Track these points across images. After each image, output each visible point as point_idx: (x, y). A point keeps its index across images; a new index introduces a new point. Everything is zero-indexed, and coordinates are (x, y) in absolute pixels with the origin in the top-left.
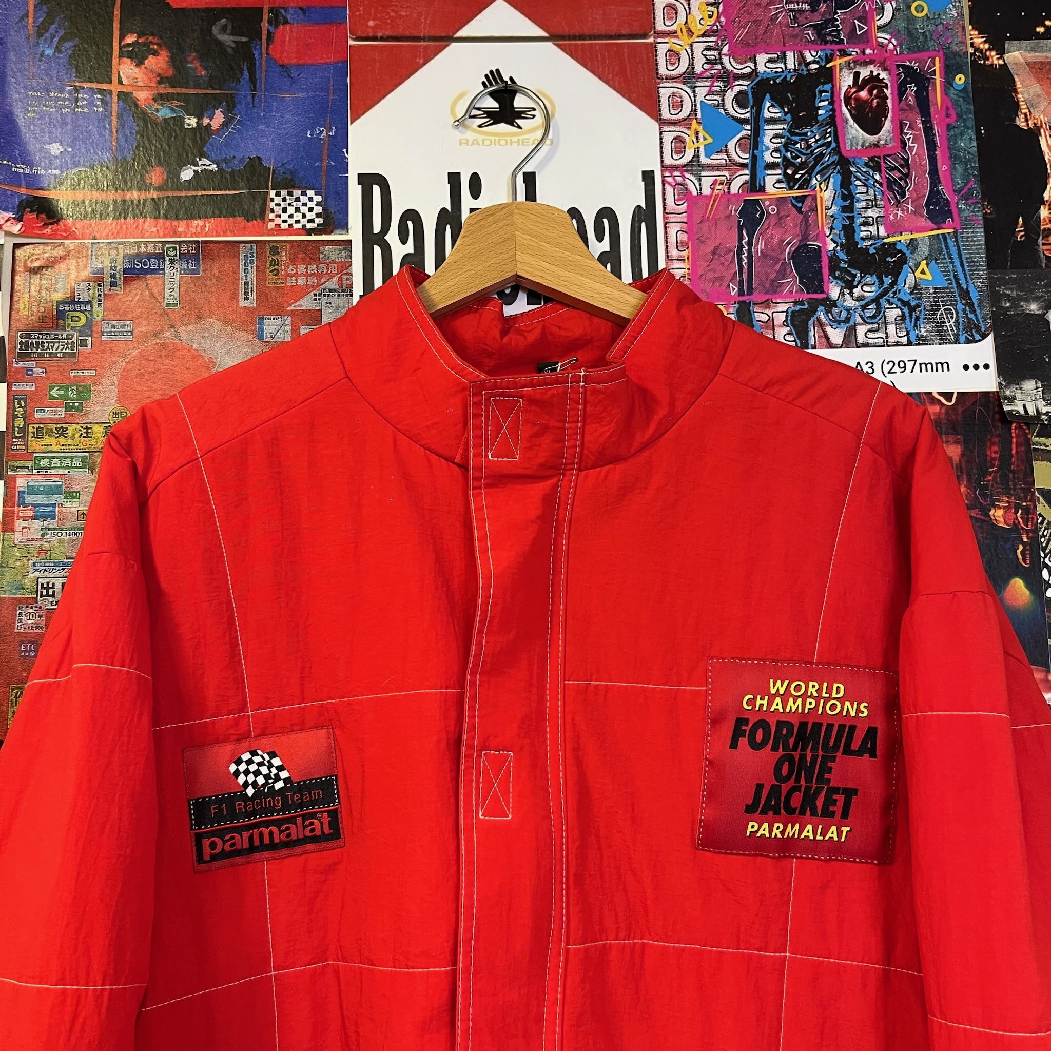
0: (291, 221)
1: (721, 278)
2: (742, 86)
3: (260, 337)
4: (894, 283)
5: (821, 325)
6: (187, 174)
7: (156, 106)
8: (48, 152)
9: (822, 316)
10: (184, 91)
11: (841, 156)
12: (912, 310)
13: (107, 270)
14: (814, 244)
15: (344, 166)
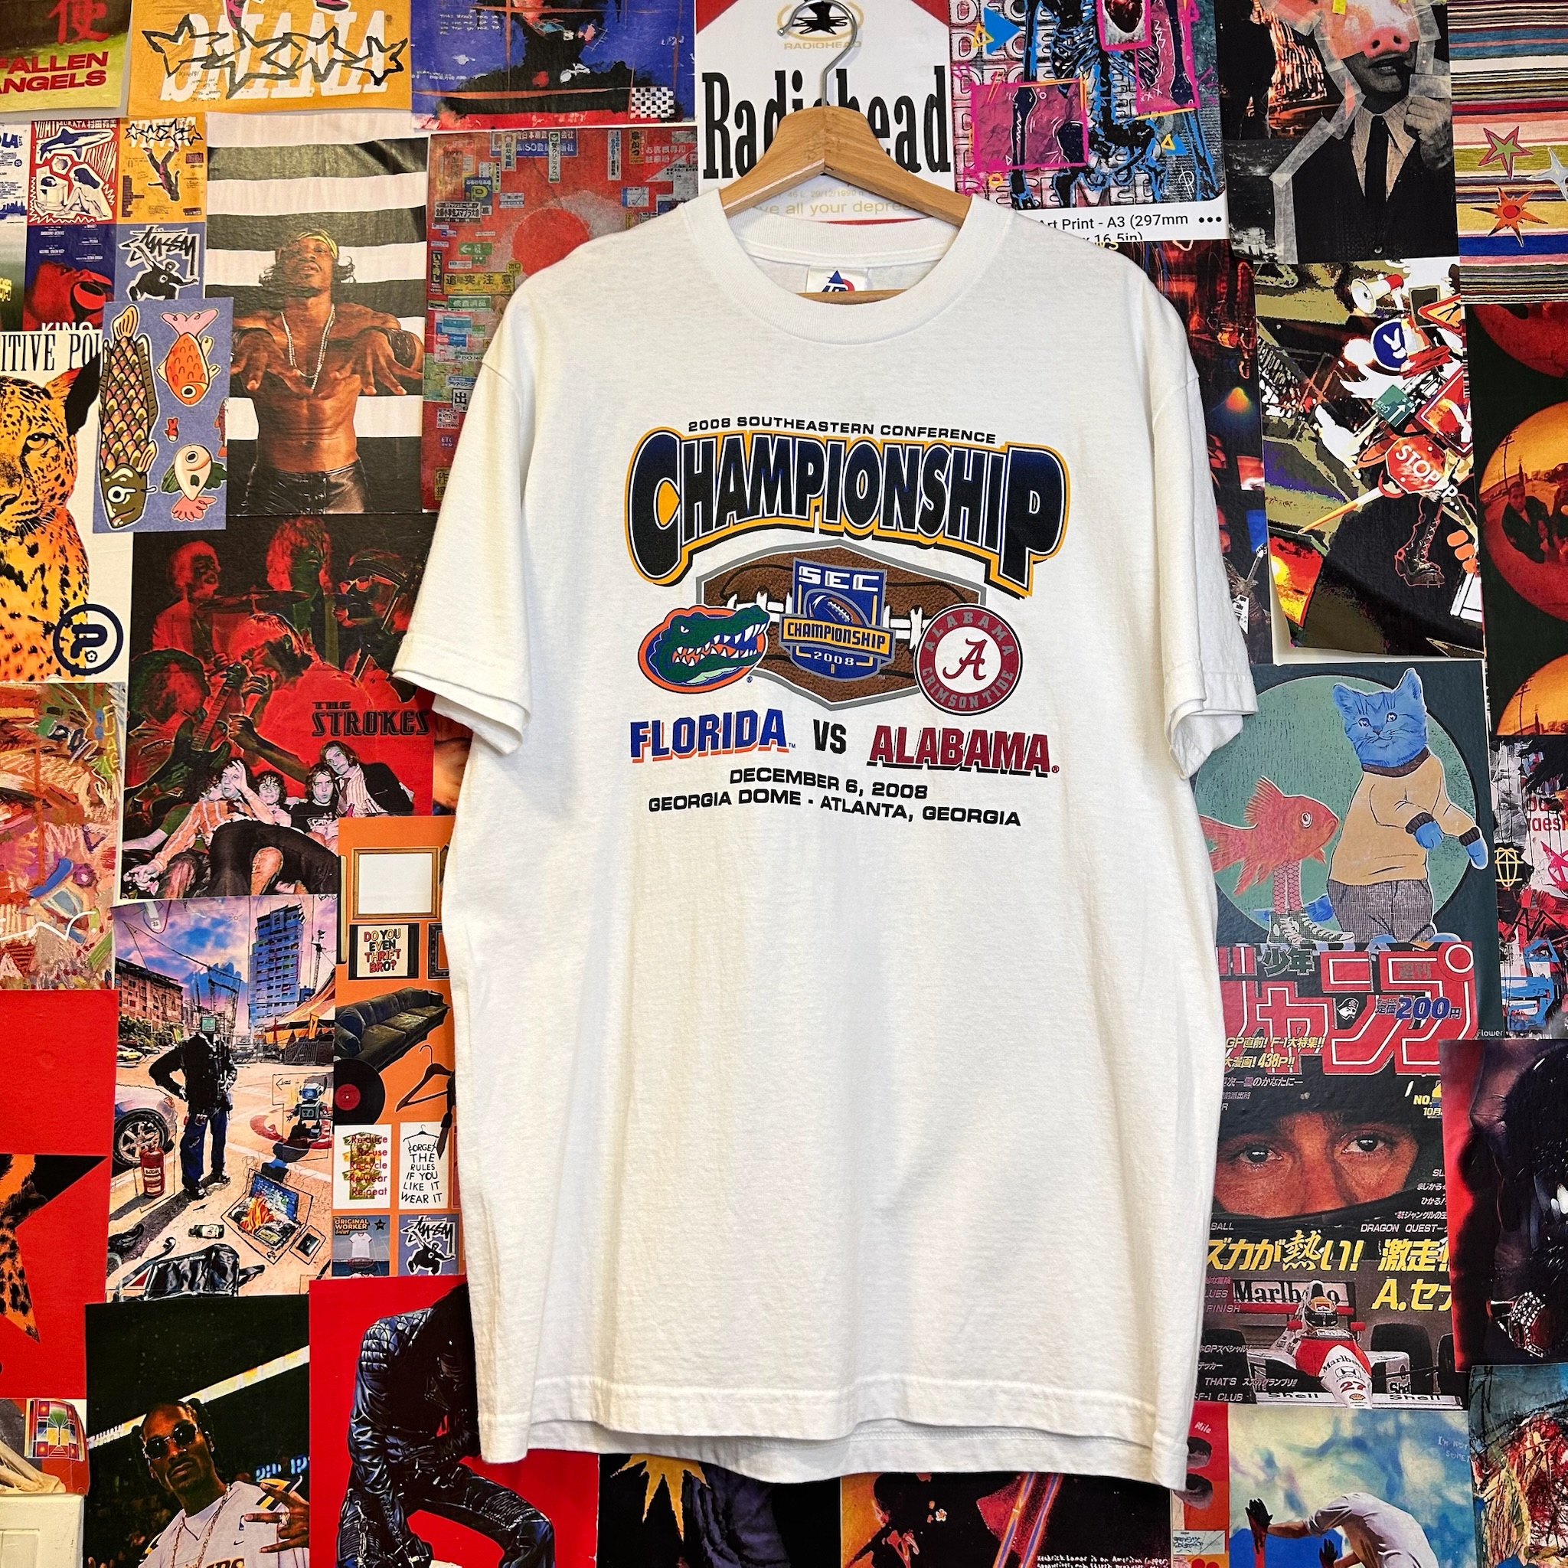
0: (649, 112)
1: (999, 152)
3: (625, 204)
4: (1141, 155)
5: (1081, 187)
6: (565, 77)
7: (541, 23)
8: (455, 61)
10: (563, 11)
11: (1101, 51)
12: (1157, 174)
13: (504, 153)
14: (1077, 123)
15: (691, 67)
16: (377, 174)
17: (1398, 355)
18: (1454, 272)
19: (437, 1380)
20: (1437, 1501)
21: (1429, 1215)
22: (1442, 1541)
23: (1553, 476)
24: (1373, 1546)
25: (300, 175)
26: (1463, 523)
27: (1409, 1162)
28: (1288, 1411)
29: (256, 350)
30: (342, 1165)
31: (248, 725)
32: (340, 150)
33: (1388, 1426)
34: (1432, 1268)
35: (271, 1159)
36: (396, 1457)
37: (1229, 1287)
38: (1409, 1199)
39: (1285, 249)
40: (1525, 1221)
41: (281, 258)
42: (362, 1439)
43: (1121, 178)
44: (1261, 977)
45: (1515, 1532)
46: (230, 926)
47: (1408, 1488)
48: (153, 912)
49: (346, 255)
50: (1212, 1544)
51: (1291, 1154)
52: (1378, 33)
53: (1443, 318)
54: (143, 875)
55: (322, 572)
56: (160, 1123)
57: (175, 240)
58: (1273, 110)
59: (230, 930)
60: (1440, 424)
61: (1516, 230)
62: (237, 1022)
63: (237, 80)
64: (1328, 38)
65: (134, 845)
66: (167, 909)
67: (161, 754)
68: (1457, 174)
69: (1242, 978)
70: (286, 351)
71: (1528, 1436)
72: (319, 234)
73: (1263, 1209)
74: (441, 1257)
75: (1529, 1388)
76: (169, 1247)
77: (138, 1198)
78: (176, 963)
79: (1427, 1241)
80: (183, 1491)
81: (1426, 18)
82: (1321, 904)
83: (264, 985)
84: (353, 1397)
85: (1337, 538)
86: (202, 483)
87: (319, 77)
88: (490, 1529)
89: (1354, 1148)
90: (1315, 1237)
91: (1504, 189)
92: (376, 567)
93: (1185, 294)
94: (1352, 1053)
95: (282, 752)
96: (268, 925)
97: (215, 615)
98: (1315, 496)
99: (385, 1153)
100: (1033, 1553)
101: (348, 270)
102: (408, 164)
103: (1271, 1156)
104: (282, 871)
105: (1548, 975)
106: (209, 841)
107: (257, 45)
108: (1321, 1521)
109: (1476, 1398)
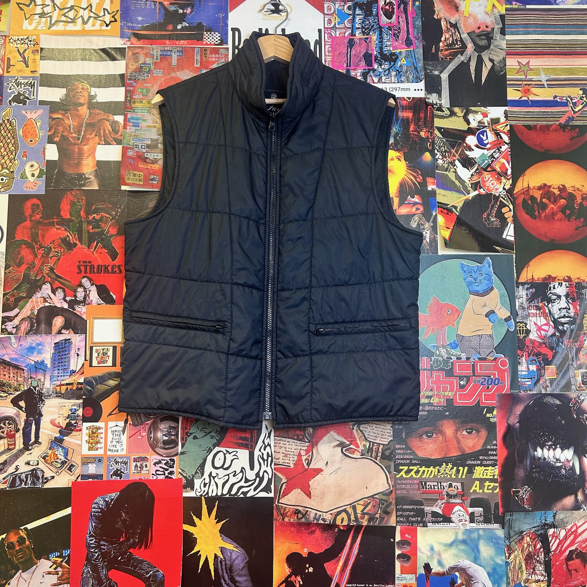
0: (211, 41)
1: (341, 62)
2: (350, 4)
4: (394, 65)
5: (371, 76)
6: (179, 27)
7: (170, 6)
8: (137, 19)
9: (372, 74)
10: (179, 2)
11: (380, 26)
12: (399, 72)
13: (155, 55)
14: (370, 52)
15: (227, 25)
16: (106, 61)
17: (485, 142)
18: (506, 113)
19: (121, 519)
20: (492, 563)
21: (492, 458)
22: (494, 578)
23: (540, 188)
24: (469, 579)
25: (76, 60)
26: (508, 204)
27: (485, 438)
28: (439, 530)
29: (58, 126)
30: (86, 438)
31: (52, 269)
32: (92, 51)
33: (475, 535)
34: (492, 477)
35: (58, 435)
36: (104, 549)
37: (418, 484)
38: (484, 452)
39: (445, 101)
40: (525, 460)
41: (68, 91)
42: (91, 542)
43: (386, 73)
44: (432, 370)
45: (520, 574)
46: (43, 346)
47: (482, 558)
48: (13, 340)
49: (94, 91)
50: (410, 579)
51: (442, 435)
52: (480, 24)
53: (502, 129)
54: (10, 326)
55: (82, 211)
56: (14, 421)
57: (27, 83)
58: (442, 50)
59: (43, 348)
60: (500, 168)
61: (528, 98)
62: (45, 383)
63: (53, 22)
64: (462, 25)
65: (7, 314)
66: (19, 339)
67: (18, 279)
68: (507, 77)
69: (424, 370)
70: (70, 127)
71: (525, 538)
72: (83, 82)
73: (431, 455)
74: (123, 473)
75: (526, 521)
76: (17, 469)
77: (5, 450)
78: (22, 360)
79: (490, 467)
80: (20, 563)
81: (497, 19)
82: (454, 343)
83: (56, 369)
84: (87, 526)
85: (462, 208)
86: (36, 176)
87: (85, 23)
88: (140, 577)
89: (465, 433)
90: (450, 466)
91: (524, 83)
92: (103, 210)
93: (408, 117)
94: (464, 398)
95: (65, 280)
96: (58, 346)
97: (40, 227)
98: (454, 193)
99: (102, 433)
100: (345, 583)
101: (94, 97)
102: (118, 57)
103: (434, 436)
104: (64, 325)
105: (535, 370)
106: (36, 313)
107: (61, 9)
108: (450, 570)
109: (507, 525)
